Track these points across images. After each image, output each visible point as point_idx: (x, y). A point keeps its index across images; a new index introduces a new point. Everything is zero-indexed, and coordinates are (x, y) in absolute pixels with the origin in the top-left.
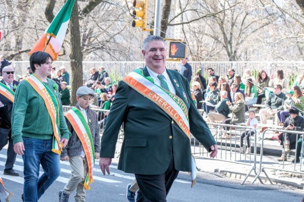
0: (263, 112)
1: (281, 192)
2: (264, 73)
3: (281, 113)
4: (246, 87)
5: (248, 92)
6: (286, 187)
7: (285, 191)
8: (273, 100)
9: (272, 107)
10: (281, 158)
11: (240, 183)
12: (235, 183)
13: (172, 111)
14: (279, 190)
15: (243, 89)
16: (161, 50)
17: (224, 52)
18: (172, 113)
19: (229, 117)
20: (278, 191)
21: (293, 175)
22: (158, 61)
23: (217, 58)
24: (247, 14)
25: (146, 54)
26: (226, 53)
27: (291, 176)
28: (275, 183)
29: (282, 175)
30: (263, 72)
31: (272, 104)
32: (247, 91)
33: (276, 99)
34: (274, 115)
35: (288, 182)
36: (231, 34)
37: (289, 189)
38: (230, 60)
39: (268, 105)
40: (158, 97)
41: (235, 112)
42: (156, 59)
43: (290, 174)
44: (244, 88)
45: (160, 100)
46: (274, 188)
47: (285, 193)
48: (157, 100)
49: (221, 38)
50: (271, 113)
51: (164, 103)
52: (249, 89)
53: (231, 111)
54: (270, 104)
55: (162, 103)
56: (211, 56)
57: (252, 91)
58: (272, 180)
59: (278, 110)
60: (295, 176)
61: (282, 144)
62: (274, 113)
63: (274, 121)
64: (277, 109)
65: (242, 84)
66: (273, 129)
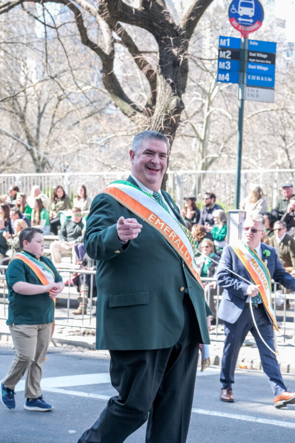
0: (56, 246)
1: (63, 355)
2: (60, 190)
3: (79, 247)
4: (33, 211)
5: (37, 218)
6: (74, 348)
7: (71, 353)
8: (69, 229)
9: (68, 239)
10: (77, 311)
11: (10, 348)
12: (4, 348)
13: (182, 247)
14: (63, 353)
15: (29, 215)
16: (161, 156)
17: (28, 158)
18: (182, 250)
19: (7, 256)
20: (60, 355)
21: (86, 332)
22: (154, 172)
23: (18, 166)
24: (60, 99)
25: (135, 157)
26: (31, 160)
27: (84, 333)
28: (59, 345)
29: (71, 333)
30: (58, 187)
31: (69, 235)
32: (34, 216)
33: (74, 227)
34: (71, 250)
35: (77, 342)
36: (38, 130)
37: (76, 351)
38: (38, 171)
39: (62, 236)
40: (163, 224)
41: (16, 247)
42: (150, 169)
43: (82, 330)
44: (30, 213)
45: (166, 229)
46: (56, 351)
47: (68, 356)
48: (161, 228)
49: (23, 136)
50: (67, 248)
51: (171, 234)
52: (37, 214)
53: (11, 246)
54: (65, 234)
55: (169, 234)
56: (8, 165)
57: (42, 217)
58: (55, 341)
59: (76, 242)
60: (89, 334)
61: (79, 290)
62: (71, 247)
63: (72, 259)
64: (74, 241)
65: (28, 207)
66: (70, 270)
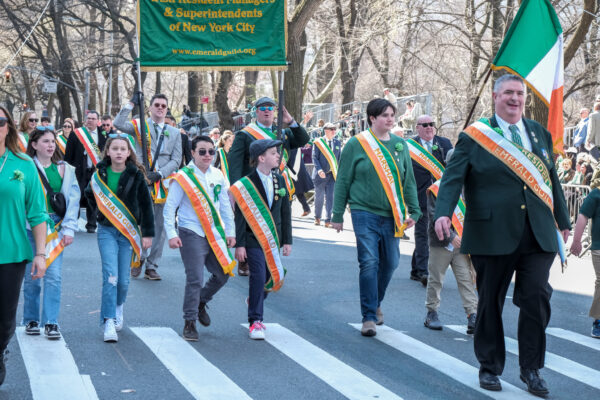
13: (525, 172)
18: (525, 175)
22: (514, 107)
25: (497, 98)
40: (508, 155)
42: (511, 105)
45: (509, 159)
48: (505, 158)
51: (514, 163)
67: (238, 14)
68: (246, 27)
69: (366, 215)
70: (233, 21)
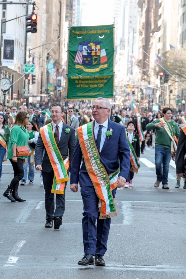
67: (99, 81)
68: (102, 85)
69: (160, 147)
70: (97, 84)
